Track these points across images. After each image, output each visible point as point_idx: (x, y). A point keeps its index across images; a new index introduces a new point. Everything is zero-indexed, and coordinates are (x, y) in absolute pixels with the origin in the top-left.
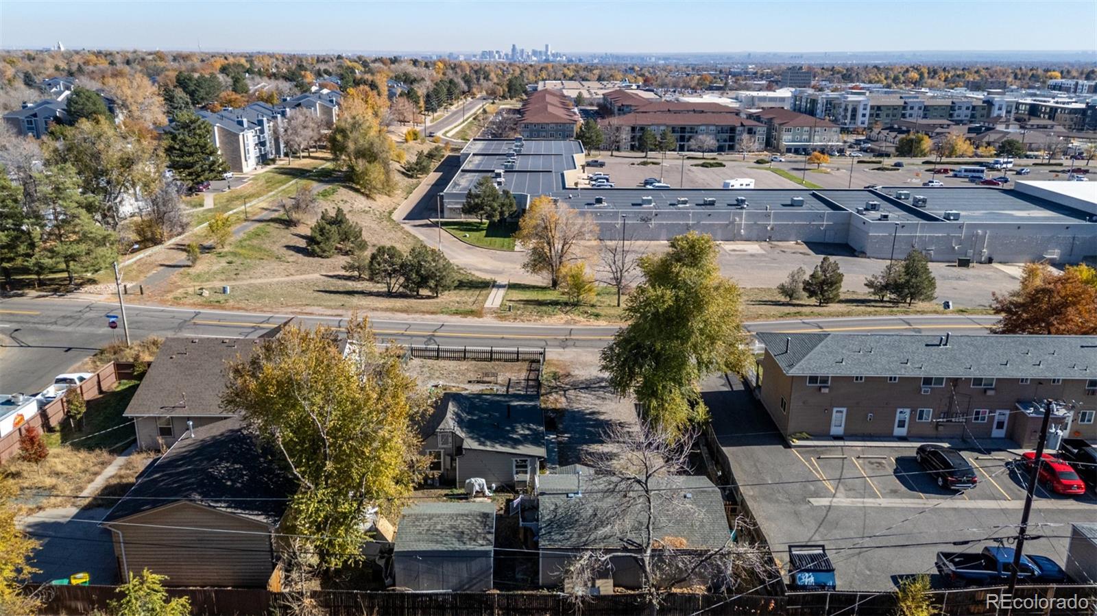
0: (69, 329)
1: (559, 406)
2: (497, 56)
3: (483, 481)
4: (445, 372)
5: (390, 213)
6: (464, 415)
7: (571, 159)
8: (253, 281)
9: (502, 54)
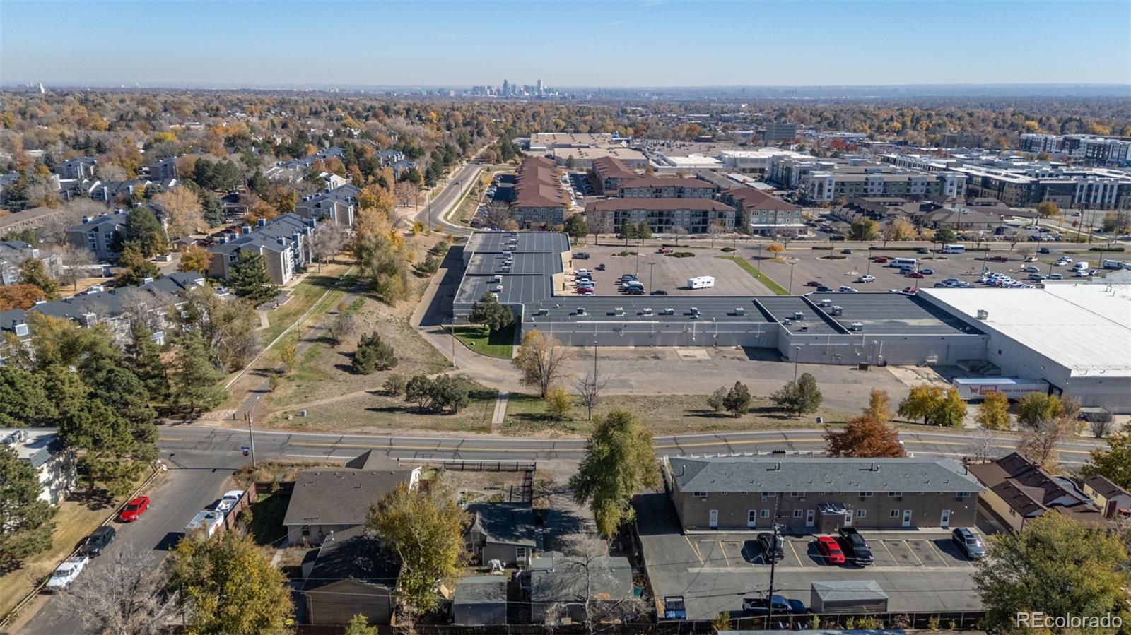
0: (208, 452)
1: (545, 507)
2: (488, 92)
3: (498, 561)
4: (468, 481)
5: (409, 319)
6: (485, 520)
7: (559, 257)
8: (318, 402)
9: (494, 90)
